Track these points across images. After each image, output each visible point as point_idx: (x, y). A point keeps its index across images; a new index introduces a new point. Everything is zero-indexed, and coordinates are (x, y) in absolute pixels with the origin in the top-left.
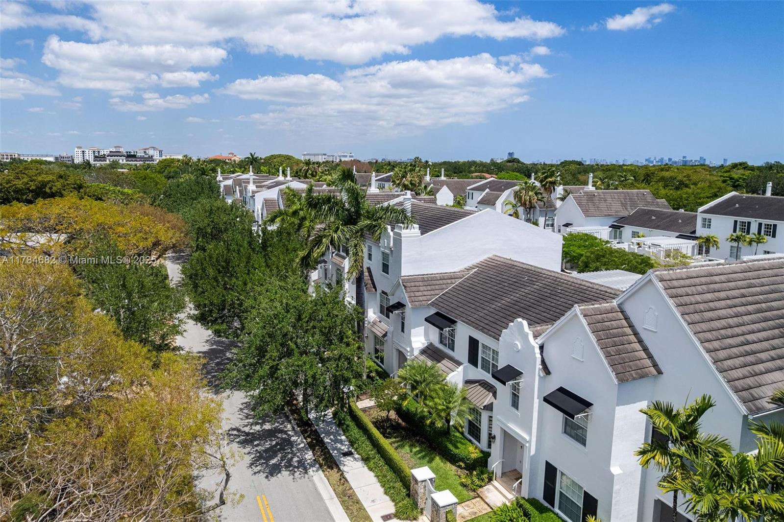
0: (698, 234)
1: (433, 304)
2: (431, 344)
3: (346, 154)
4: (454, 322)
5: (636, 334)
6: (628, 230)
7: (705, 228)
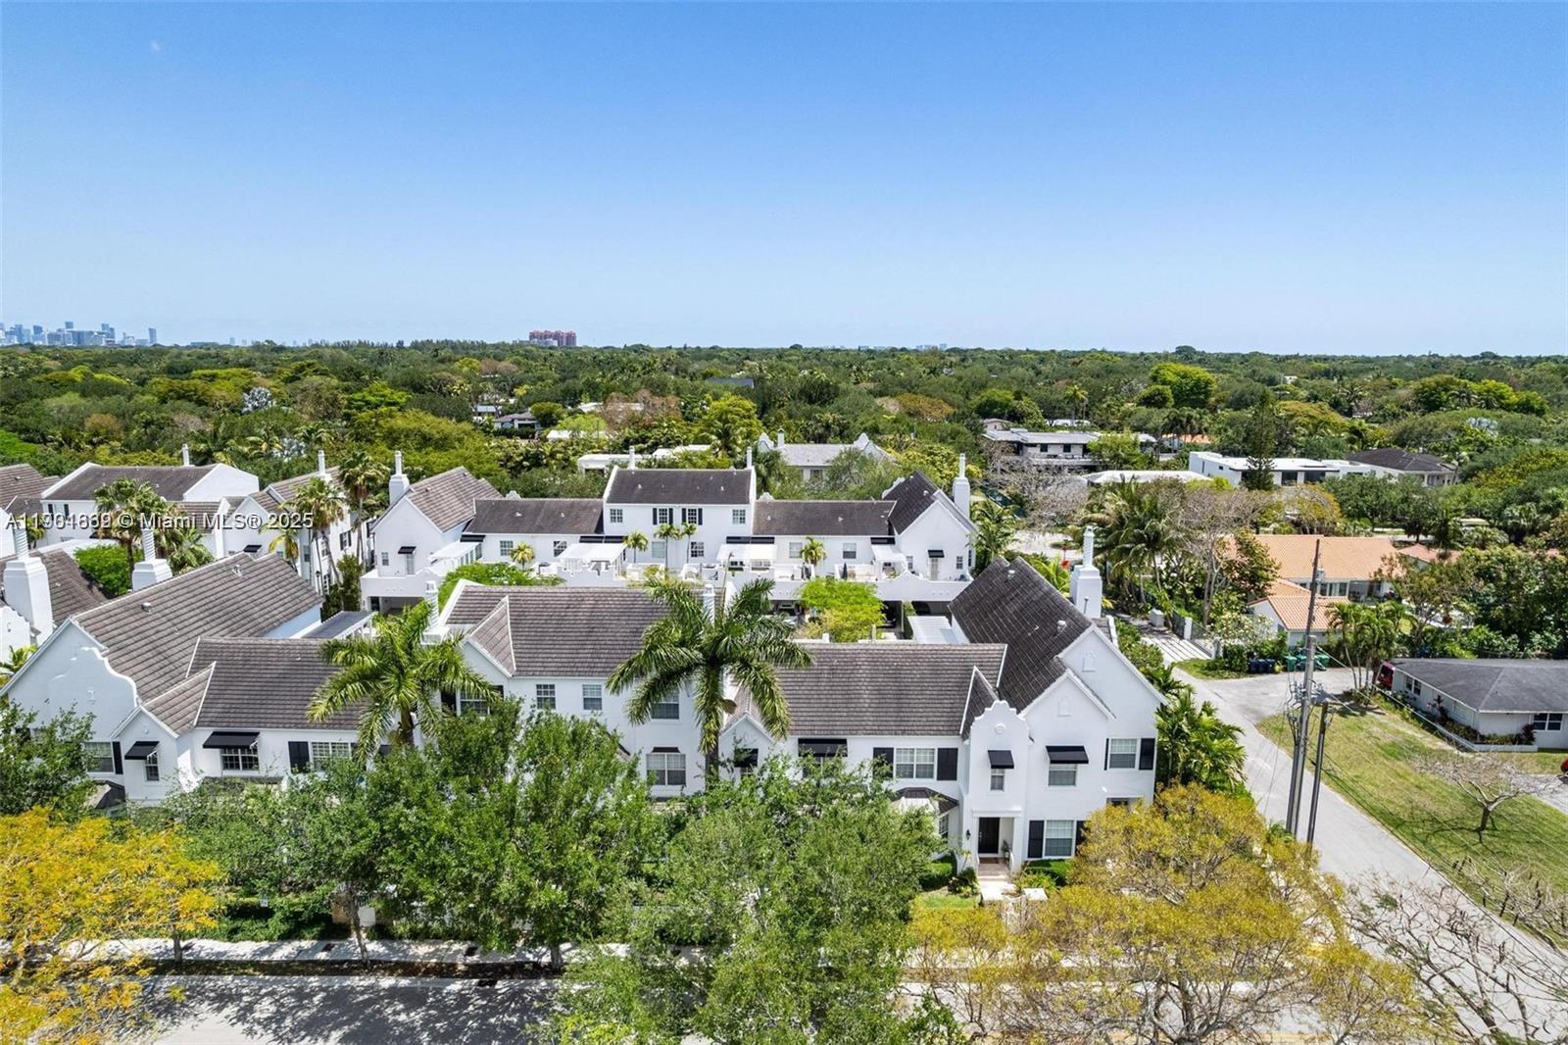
6: (493, 541)
7: (617, 524)
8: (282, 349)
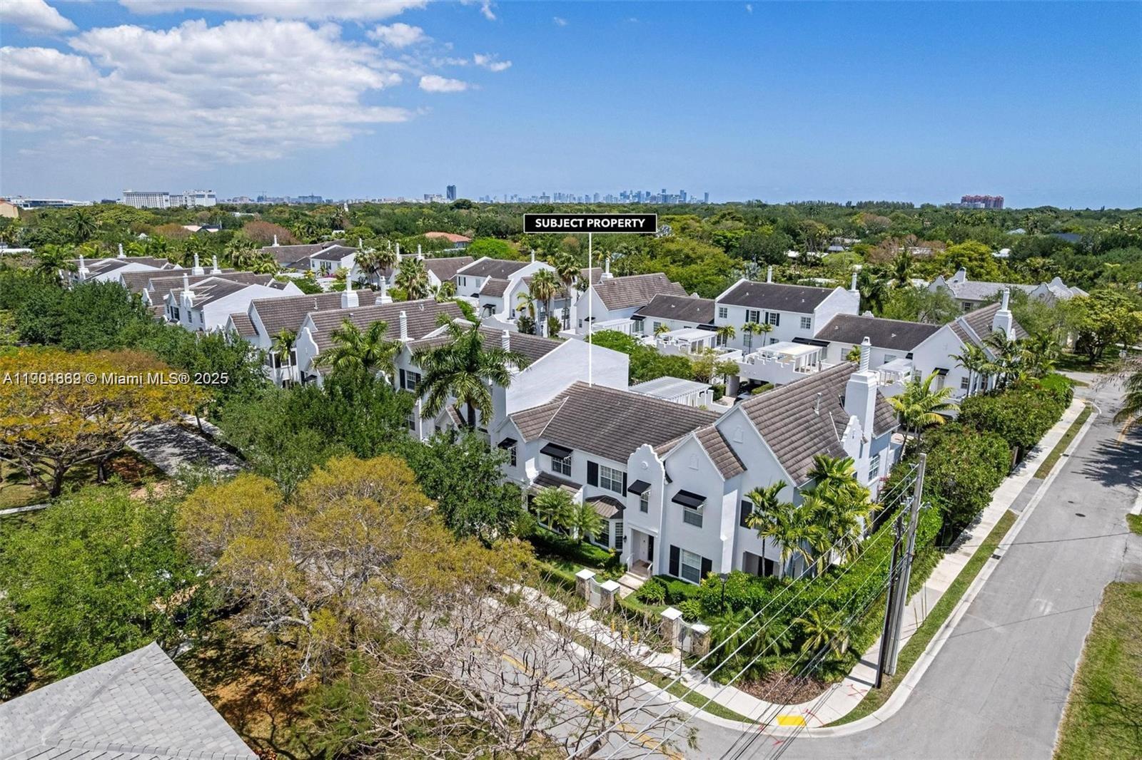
0: (717, 323)
1: (544, 436)
2: (543, 473)
3: (202, 193)
4: (570, 451)
5: (728, 446)
6: (650, 322)
7: (723, 319)
8: (765, 206)
